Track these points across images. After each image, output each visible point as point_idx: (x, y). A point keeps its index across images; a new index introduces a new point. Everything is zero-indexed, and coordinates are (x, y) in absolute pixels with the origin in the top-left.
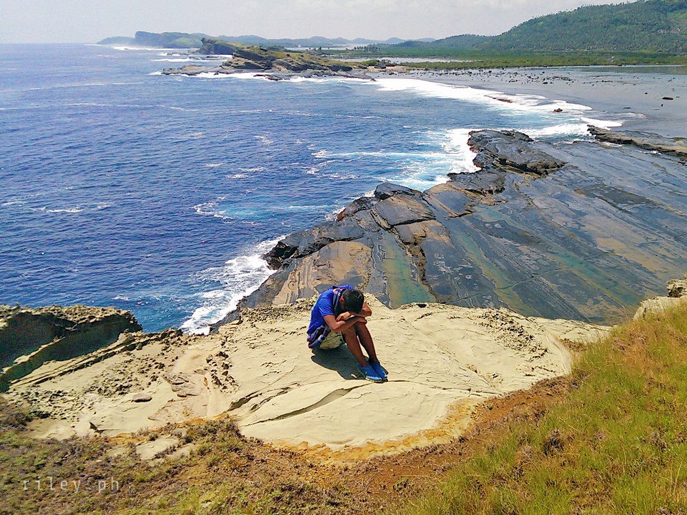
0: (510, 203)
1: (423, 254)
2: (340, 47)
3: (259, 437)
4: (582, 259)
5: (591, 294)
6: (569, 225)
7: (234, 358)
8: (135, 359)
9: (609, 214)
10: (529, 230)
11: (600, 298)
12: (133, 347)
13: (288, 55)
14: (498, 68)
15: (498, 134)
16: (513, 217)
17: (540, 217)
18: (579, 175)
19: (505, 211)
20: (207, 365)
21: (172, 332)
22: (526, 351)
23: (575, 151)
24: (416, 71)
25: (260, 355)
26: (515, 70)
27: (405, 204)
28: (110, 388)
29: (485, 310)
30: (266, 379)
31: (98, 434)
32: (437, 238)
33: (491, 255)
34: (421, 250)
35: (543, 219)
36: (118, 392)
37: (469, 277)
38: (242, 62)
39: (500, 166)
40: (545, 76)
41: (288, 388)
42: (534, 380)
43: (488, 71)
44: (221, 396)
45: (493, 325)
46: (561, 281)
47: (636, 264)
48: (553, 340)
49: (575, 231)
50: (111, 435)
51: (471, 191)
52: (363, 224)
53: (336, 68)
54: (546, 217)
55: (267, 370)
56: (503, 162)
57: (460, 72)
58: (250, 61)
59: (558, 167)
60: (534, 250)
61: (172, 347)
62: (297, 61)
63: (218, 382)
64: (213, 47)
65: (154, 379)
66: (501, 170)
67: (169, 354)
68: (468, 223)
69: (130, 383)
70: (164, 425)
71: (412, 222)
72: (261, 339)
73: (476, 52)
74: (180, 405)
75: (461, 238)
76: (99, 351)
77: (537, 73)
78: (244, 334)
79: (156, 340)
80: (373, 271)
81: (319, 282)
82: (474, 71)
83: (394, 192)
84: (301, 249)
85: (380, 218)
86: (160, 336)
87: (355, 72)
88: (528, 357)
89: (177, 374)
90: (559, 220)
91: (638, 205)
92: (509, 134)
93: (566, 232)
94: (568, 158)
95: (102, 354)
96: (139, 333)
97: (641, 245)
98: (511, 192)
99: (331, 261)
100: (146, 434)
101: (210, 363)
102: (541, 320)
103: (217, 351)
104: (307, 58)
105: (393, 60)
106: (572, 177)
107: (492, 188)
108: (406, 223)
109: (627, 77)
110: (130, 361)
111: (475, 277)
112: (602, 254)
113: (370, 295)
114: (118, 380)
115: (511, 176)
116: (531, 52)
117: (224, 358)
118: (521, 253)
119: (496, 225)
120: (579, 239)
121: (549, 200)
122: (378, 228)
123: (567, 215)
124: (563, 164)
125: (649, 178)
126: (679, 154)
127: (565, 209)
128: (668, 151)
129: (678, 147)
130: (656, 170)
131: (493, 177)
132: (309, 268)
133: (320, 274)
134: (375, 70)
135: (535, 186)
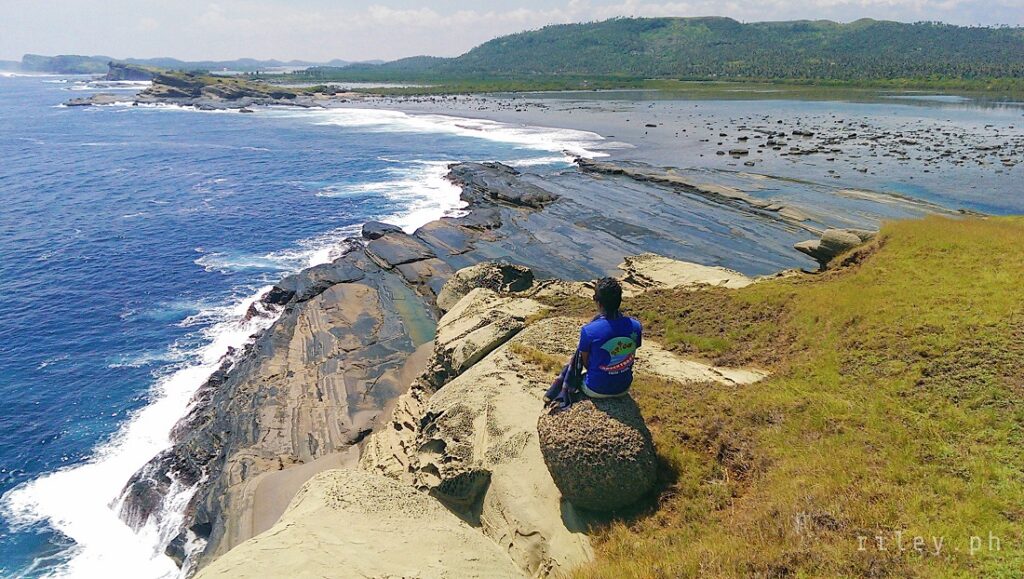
0: (512, 238)
6: (577, 258)
9: (615, 246)
13: (220, 81)
14: (463, 93)
15: (482, 167)
18: (575, 207)
19: (507, 247)
24: (371, 98)
27: (401, 243)
35: (549, 253)
38: (164, 89)
39: (492, 200)
40: (516, 102)
43: (452, 97)
49: (584, 264)
51: (468, 227)
54: (553, 252)
56: (495, 196)
57: (421, 98)
58: (174, 88)
59: (553, 200)
62: (230, 88)
64: (123, 71)
66: (494, 205)
71: (413, 260)
73: (435, 76)
77: (508, 99)
80: (384, 312)
82: (437, 98)
83: (385, 230)
84: (300, 293)
85: (378, 259)
87: (300, 99)
90: (565, 254)
91: (642, 236)
92: (493, 167)
94: (561, 191)
98: (510, 227)
99: (339, 304)
104: (242, 84)
107: (489, 224)
108: (407, 262)
115: (506, 210)
121: (552, 234)
122: (377, 269)
123: (572, 249)
124: (557, 197)
125: (647, 208)
126: (673, 184)
127: (569, 243)
128: (661, 181)
129: (671, 177)
130: (653, 201)
131: (488, 211)
132: (317, 312)
133: (330, 317)
134: (324, 97)
135: (533, 221)
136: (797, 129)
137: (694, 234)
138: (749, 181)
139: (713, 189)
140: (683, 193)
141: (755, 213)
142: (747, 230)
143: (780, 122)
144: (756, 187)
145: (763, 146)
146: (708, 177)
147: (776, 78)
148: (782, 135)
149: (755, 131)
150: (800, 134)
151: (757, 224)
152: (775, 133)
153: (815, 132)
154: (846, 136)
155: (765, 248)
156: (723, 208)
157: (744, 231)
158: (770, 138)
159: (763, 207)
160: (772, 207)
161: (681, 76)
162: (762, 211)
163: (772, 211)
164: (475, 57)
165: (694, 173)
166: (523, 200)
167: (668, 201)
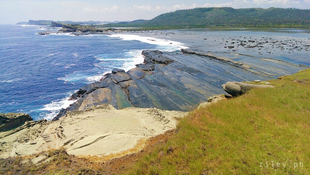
0: (157, 73)
1: (129, 91)
2: (99, 24)
3: (74, 154)
4: (180, 91)
5: (183, 102)
6: (176, 80)
7: (65, 128)
8: (31, 130)
9: (189, 76)
10: (163, 82)
11: (186, 103)
12: (30, 126)
14: (151, 30)
15: (152, 52)
16: (158, 78)
18: (178, 64)
19: (155, 76)
20: (55, 131)
21: (43, 120)
22: (163, 121)
23: (177, 56)
24: (124, 32)
25: (73, 127)
26: (157, 31)
27: (122, 75)
28: (22, 140)
29: (149, 109)
30: (76, 135)
31: (18, 156)
32: (133, 86)
33: (151, 91)
34: (128, 90)
35: (167, 79)
36: (25, 141)
37: (144, 98)
38: (66, 29)
40: (166, 32)
41: (83, 137)
42: (165, 130)
43: (148, 31)
44: (60, 141)
45: (152, 113)
46: (174, 98)
47: (197, 92)
48: (171, 117)
49: (178, 82)
50: (23, 156)
51: (144, 70)
52: (108, 82)
53: (97, 31)
54: (169, 78)
55: (76, 132)
56: (154, 60)
57: (139, 32)
58: (68, 29)
59: (172, 62)
60: (165, 89)
61: (43, 125)
62: (84, 29)
63: (59, 137)
64: (55, 25)
65: (37, 136)
66: (153, 63)
67: (43, 128)
68: (143, 81)
69: (29, 138)
70: (41, 151)
71: (125, 81)
72: (73, 122)
73: (144, 25)
74: (46, 145)
75: (141, 86)
76: (18, 128)
77: (164, 32)
78: (68, 120)
79: (38, 123)
80: (112, 97)
81: (94, 102)
82: (143, 31)
83: (118, 71)
84: (88, 91)
85: (114, 80)
86: (39, 122)
87: (104, 32)
88: (163, 123)
89: (45, 134)
90: (173, 79)
91: (197, 73)
92: (155, 51)
93: (175, 82)
94: (175, 59)
95: (19, 129)
96: (32, 121)
97: (199, 86)
98: (157, 70)
99: (98, 95)
100: (35, 155)
101: (56, 130)
102: (167, 111)
103: (59, 126)
104: (87, 28)
105: (116, 28)
106: (176, 65)
107: (150, 69)
108: (123, 81)
109: (192, 32)
110: (29, 131)
111: (146, 98)
112: (186, 89)
113: (111, 105)
114: (25, 137)
115: (157, 65)
116: (161, 25)
117: (61, 128)
118: (161, 90)
119: (152, 81)
120: (179, 84)
121: (170, 72)
122: (113, 83)
123: (175, 77)
124: (173, 61)
125: (200, 64)
126: (210, 57)
127: (174, 75)
128: (206, 56)
129: (209, 54)
130: (203, 62)
131: (151, 65)
132: (91, 97)
133: (94, 99)
134: (111, 31)
135: (165, 68)
136: (250, 40)
137: (214, 73)
138: (233, 56)
139: (222, 58)
140: (212, 59)
141: (234, 66)
142: (231, 71)
143: (245, 38)
144: (235, 57)
145: (239, 45)
146: (221, 54)
147: (245, 25)
148: (245, 42)
149: (237, 40)
150: (251, 41)
151: (234, 69)
152: (243, 41)
153: (256, 41)
154: (265, 42)
155: (237, 77)
156: (224, 64)
157: (230, 72)
158: (241, 42)
159: (237, 64)
160: (240, 64)
161: (216, 24)
162: (236, 65)
163: (240, 65)
164: (156, 20)
165: (217, 53)
166: (162, 62)
167: (207, 62)
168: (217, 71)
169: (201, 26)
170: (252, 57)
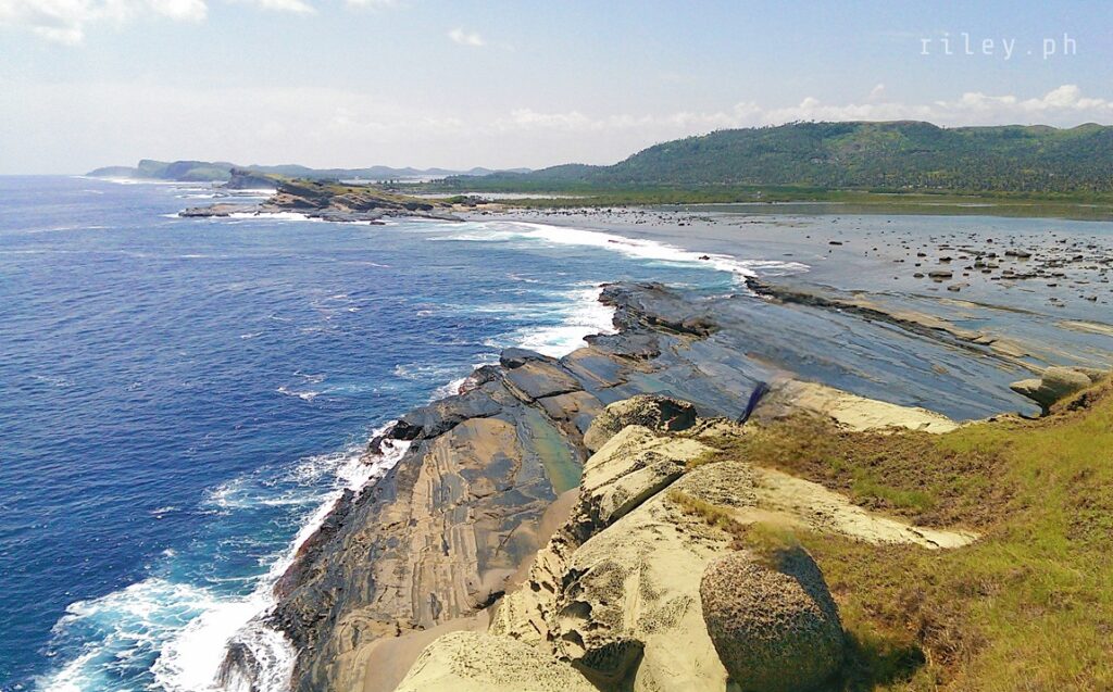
0: (672, 369)
1: (581, 432)
13: (350, 191)
14: (618, 206)
15: (638, 288)
16: (678, 386)
17: (710, 386)
19: (666, 379)
24: (515, 209)
26: (639, 209)
27: (544, 373)
32: (591, 412)
34: (577, 427)
35: (715, 388)
38: (290, 199)
39: (649, 326)
40: (679, 215)
43: (606, 209)
51: (621, 356)
52: (497, 397)
53: (413, 206)
54: (719, 386)
56: (652, 321)
57: (571, 211)
62: (361, 198)
64: (246, 179)
66: (652, 331)
71: (558, 393)
73: (586, 185)
80: (523, 452)
81: (463, 467)
82: (589, 210)
83: (527, 358)
84: (428, 428)
85: (517, 391)
87: (437, 211)
92: (650, 286)
98: (669, 357)
99: (471, 442)
104: (374, 193)
105: (484, 196)
107: (646, 352)
108: (550, 395)
115: (664, 337)
116: (655, 186)
121: (719, 366)
122: (517, 402)
123: (743, 384)
125: (832, 338)
126: (863, 311)
127: (740, 377)
128: (848, 307)
129: (859, 302)
130: (839, 330)
131: (645, 338)
132: (446, 451)
133: (461, 457)
134: (463, 208)
135: (696, 349)
136: (1011, 249)
137: (887, 370)
138: (954, 309)
139: (910, 317)
140: (873, 321)
141: (962, 346)
142: (954, 367)
143: (990, 241)
144: (962, 315)
145: (970, 268)
146: (904, 303)
147: (984, 190)
148: (993, 256)
149: (960, 250)
150: (1014, 254)
151: (964, 359)
153: (1033, 253)
154: (1070, 258)
155: (976, 388)
156: (923, 340)
157: (947, 367)
158: (980, 258)
159: (972, 340)
160: (982, 340)
161: (871, 188)
162: (971, 344)
163: (982, 344)
164: (633, 165)
165: (888, 297)
166: (685, 326)
167: (856, 329)
168: (897, 362)
169: (809, 191)
170: (1024, 316)
